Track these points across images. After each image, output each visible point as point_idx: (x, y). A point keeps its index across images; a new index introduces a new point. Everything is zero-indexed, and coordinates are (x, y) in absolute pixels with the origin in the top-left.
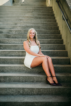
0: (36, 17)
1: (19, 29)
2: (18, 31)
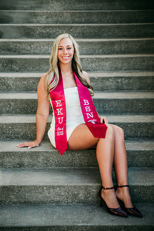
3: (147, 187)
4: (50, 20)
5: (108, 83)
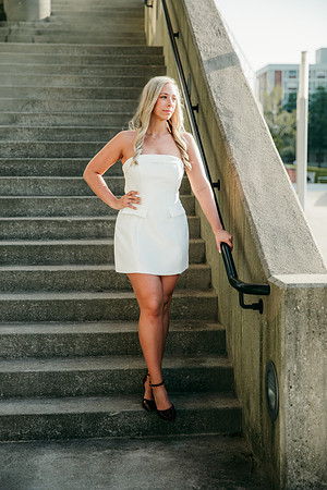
0: (93, 91)
1: (27, 138)
2: (24, 146)
3: (113, 334)
4: (16, 153)
5: (85, 229)
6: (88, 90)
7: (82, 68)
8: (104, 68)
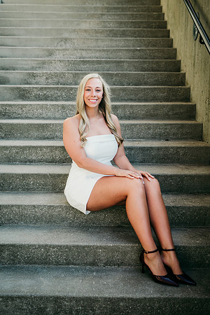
4: (50, 81)
6: (107, 31)
7: (102, 15)
8: (118, 15)
